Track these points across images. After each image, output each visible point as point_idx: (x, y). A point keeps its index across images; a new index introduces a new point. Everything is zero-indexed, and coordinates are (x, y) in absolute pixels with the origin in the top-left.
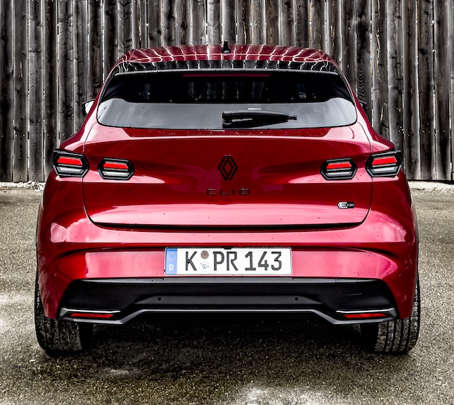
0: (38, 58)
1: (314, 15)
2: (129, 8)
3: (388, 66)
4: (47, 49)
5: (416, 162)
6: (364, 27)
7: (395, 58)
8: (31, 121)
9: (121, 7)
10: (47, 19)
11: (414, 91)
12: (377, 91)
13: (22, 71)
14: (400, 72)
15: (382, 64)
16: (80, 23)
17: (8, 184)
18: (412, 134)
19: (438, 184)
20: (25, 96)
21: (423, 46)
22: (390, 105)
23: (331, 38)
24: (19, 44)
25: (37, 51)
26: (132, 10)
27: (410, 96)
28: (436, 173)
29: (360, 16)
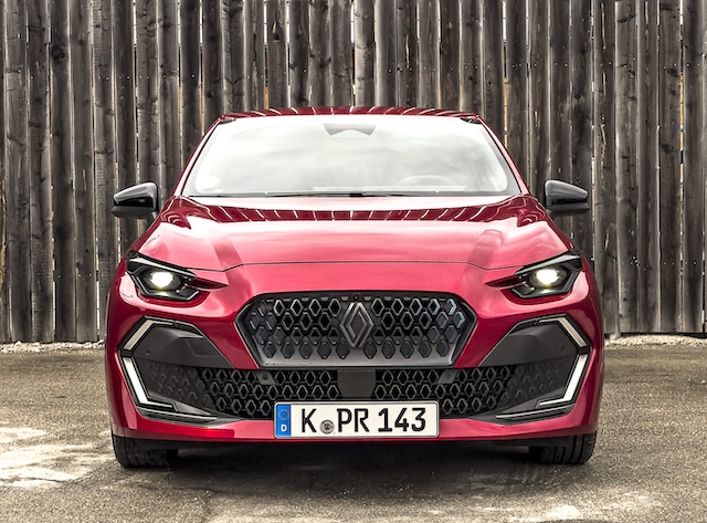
0: (109, 162)
1: (511, 95)
2: (241, 86)
3: (618, 170)
4: (121, 149)
5: (654, 308)
6: (582, 112)
7: (628, 157)
8: (100, 255)
9: (228, 87)
10: (120, 104)
11: (654, 205)
12: (601, 206)
13: (85, 180)
14: (635, 178)
15: (608, 167)
16: (169, 109)
17: (70, 345)
18: (650, 268)
19: (685, 338)
20: (91, 217)
21: (668, 140)
22: (618, 226)
23: (535, 129)
24: (81, 143)
25: (107, 152)
26: (245, 89)
27: (648, 213)
28: (682, 323)
29: (578, 97)
